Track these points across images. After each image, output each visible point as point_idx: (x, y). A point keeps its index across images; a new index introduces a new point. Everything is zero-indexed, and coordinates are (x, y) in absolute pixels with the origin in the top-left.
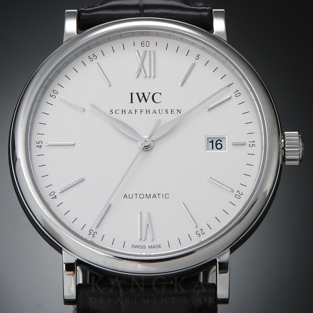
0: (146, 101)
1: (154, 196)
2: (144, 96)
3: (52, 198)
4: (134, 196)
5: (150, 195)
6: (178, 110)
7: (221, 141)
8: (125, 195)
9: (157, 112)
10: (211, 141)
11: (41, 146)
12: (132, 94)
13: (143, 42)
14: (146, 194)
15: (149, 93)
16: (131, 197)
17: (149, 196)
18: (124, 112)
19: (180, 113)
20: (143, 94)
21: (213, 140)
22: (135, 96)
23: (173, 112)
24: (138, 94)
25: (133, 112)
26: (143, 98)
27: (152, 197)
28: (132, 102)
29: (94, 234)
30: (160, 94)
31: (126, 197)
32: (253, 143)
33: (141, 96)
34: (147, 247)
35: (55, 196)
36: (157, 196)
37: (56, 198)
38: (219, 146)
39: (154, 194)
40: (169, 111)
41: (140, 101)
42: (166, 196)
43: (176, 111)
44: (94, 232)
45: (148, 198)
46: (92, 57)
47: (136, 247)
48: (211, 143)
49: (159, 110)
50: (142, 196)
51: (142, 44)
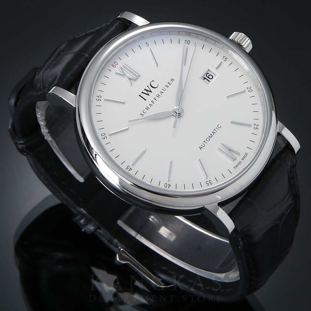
0: (151, 92)
1: (214, 133)
2: (147, 90)
3: (169, 187)
4: (204, 143)
5: (211, 134)
6: (171, 80)
7: (209, 73)
8: (200, 147)
9: (163, 91)
10: (204, 78)
11: (130, 168)
12: (140, 96)
13: (113, 65)
14: (209, 136)
15: (148, 86)
16: (204, 146)
17: (211, 136)
18: (147, 108)
19: (174, 80)
20: (145, 90)
21: (204, 77)
22: (143, 95)
23: (170, 84)
24: (142, 93)
25: (152, 104)
26: (147, 92)
27: (212, 134)
28: (145, 100)
29: (210, 183)
30: (153, 81)
31: (201, 148)
32: (225, 58)
33: (145, 92)
34: (241, 161)
35: (169, 185)
36: (214, 131)
37: (170, 185)
38: (211, 77)
39: (213, 132)
40: (168, 85)
41: (148, 95)
42: (219, 127)
43: (171, 82)
44: (208, 181)
45: (212, 137)
46: (98, 98)
47: (237, 166)
48: (205, 79)
49: (163, 89)
50: (208, 139)
51: (113, 66)
